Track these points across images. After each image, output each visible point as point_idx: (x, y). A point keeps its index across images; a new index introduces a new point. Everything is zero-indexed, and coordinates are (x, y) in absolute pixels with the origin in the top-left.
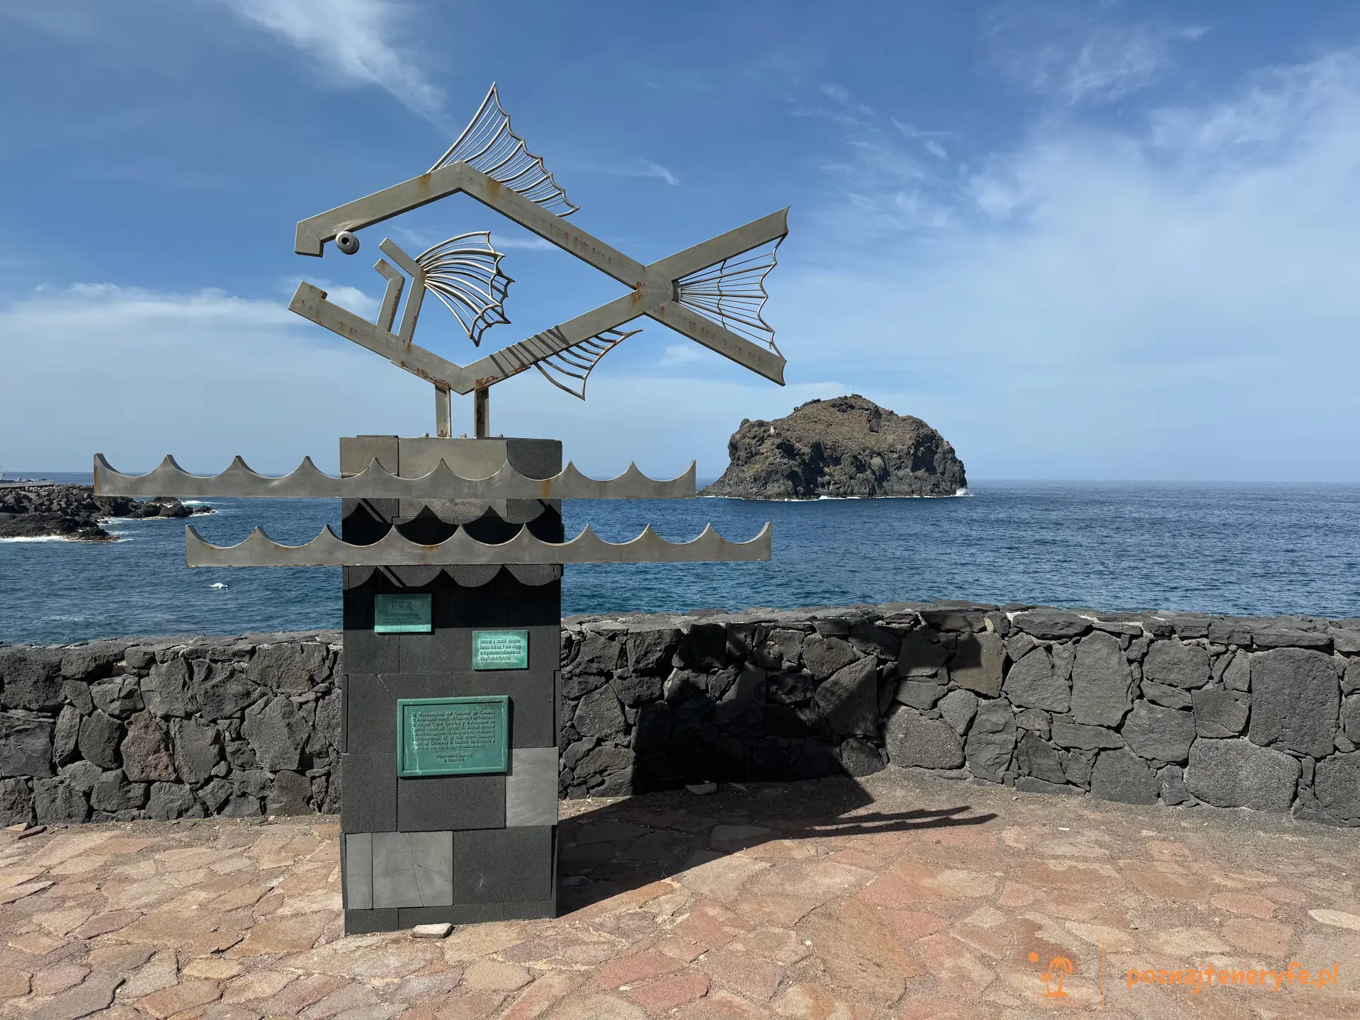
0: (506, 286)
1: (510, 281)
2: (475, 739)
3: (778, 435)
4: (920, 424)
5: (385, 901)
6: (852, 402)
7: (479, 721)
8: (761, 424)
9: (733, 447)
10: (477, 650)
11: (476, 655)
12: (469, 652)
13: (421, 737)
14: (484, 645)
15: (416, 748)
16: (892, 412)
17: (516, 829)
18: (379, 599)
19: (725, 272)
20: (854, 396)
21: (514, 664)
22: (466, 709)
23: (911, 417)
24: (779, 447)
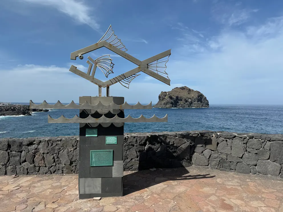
1: (114, 64)
2: (106, 159)
3: (169, 95)
5: (87, 192)
6: (184, 88)
7: (107, 155)
8: (165, 92)
9: (159, 97)
11: (106, 141)
13: (95, 158)
14: (108, 139)
15: (94, 160)
16: (193, 90)
17: (114, 178)
18: (87, 130)
19: (158, 62)
21: (114, 143)
22: (104, 152)
23: (197, 91)
24: (169, 97)
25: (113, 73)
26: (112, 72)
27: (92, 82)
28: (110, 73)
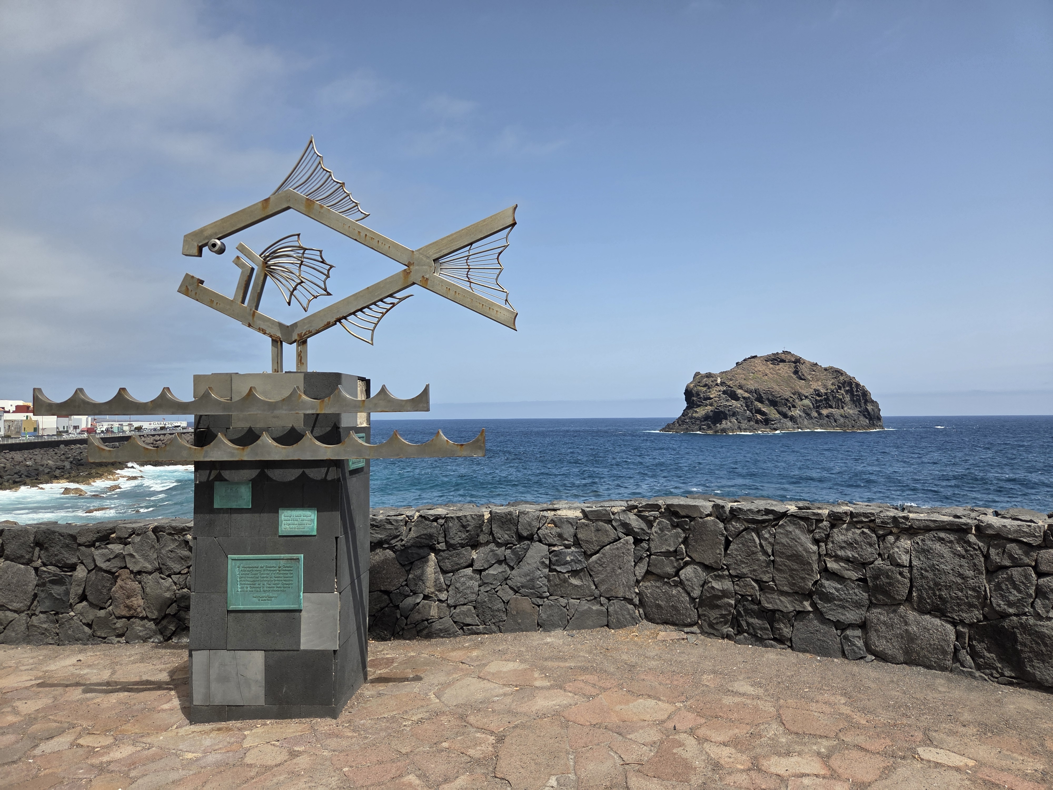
0: (329, 270)
1: (331, 267)
2: (279, 586)
3: (723, 384)
4: (838, 372)
5: (218, 700)
6: (783, 357)
7: (282, 572)
8: (709, 375)
9: (689, 394)
10: (282, 522)
11: (281, 525)
12: (276, 524)
13: (243, 582)
14: (286, 518)
15: (239, 590)
16: (816, 364)
17: (306, 651)
19: (472, 252)
20: (784, 352)
21: (307, 532)
22: (273, 563)
23: (832, 368)
24: (724, 392)
25: (329, 294)
26: (325, 290)
27: (250, 325)
28: (316, 294)
